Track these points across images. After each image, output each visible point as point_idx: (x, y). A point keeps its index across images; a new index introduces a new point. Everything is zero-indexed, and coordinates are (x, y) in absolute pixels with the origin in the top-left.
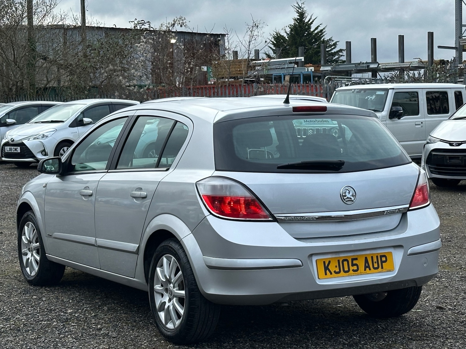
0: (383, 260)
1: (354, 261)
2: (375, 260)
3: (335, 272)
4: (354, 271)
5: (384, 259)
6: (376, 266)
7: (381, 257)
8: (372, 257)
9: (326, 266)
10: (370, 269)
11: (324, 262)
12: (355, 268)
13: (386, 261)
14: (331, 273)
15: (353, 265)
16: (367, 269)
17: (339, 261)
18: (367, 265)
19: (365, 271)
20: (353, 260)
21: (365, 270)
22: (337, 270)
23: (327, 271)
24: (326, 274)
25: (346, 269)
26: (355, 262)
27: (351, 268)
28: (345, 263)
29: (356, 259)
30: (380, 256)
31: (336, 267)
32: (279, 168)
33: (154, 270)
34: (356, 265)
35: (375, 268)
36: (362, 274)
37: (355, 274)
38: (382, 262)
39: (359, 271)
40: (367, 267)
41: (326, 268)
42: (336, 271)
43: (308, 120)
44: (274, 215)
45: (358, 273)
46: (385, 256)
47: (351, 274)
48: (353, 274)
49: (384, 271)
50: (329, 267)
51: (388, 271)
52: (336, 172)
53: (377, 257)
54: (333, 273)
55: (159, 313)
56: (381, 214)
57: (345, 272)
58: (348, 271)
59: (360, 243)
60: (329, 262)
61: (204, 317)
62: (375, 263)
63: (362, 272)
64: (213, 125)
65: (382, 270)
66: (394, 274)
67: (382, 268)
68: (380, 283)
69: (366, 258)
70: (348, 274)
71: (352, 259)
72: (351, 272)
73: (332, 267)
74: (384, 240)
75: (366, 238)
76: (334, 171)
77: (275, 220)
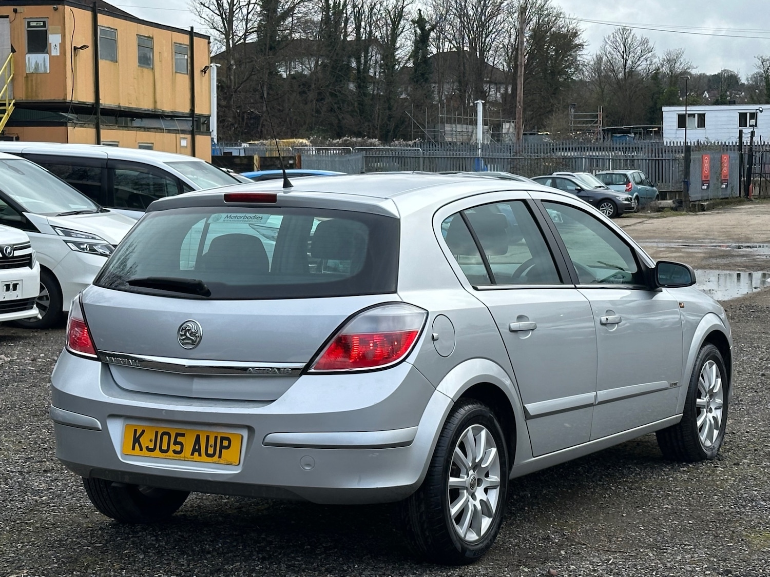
0: (224, 445)
1: (178, 437)
2: (212, 442)
3: (147, 448)
4: (175, 452)
5: (225, 443)
6: (211, 451)
7: (223, 439)
8: (208, 437)
9: (138, 436)
10: (200, 455)
11: (136, 431)
12: (178, 448)
13: (228, 447)
14: (141, 449)
15: (176, 443)
16: (196, 454)
17: (157, 433)
18: (197, 448)
19: (192, 457)
20: (178, 435)
21: (192, 454)
22: (152, 446)
23: (137, 444)
24: (133, 449)
25: (165, 447)
26: (179, 439)
27: (172, 447)
28: (166, 438)
29: (183, 435)
30: (221, 437)
31: (151, 441)
34: (181, 444)
35: (208, 455)
36: (186, 459)
37: (176, 457)
38: (222, 447)
39: (183, 454)
40: (196, 449)
41: (136, 440)
42: (150, 447)
45: (180, 457)
46: (229, 439)
47: (170, 456)
48: (173, 456)
49: (221, 461)
50: (141, 440)
53: (216, 438)
54: (144, 449)
57: (162, 451)
58: (166, 451)
60: (143, 432)
62: (211, 446)
63: (186, 456)
65: (218, 459)
66: (238, 470)
67: (220, 457)
69: (198, 437)
70: (166, 456)
71: (176, 433)
72: (171, 453)
73: (145, 441)
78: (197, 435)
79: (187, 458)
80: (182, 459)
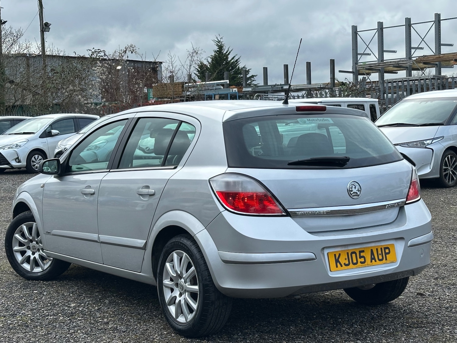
0: (386, 252)
1: (361, 253)
2: (380, 252)
3: (345, 264)
4: (361, 263)
5: (387, 251)
6: (380, 257)
7: (385, 248)
8: (377, 249)
9: (337, 259)
10: (376, 261)
11: (335, 255)
12: (362, 260)
13: (389, 253)
14: (342, 266)
15: (361, 257)
16: (373, 261)
17: (348, 253)
18: (373, 257)
19: (371, 263)
20: (360, 252)
21: (371, 262)
22: (347, 263)
23: (338, 264)
24: (337, 267)
25: (355, 261)
26: (362, 254)
27: (359, 260)
28: (354, 255)
29: (363, 251)
30: (384, 248)
31: (346, 259)
32: (290, 164)
33: (163, 265)
34: (363, 257)
35: (380, 260)
37: (363, 265)
38: (386, 254)
39: (366, 263)
40: (373, 258)
41: (337, 261)
42: (346, 263)
43: (311, 119)
44: (288, 210)
45: (365, 265)
46: (388, 248)
47: (359, 266)
48: (361, 266)
49: (388, 262)
50: (340, 260)
51: (391, 263)
52: (341, 168)
53: (381, 249)
54: (343, 265)
55: (168, 307)
56: (383, 208)
57: (354, 264)
58: (356, 263)
59: (368, 235)
60: (340, 255)
61: (217, 311)
62: (380, 254)
63: (368, 264)
64: (222, 124)
65: (386, 261)
66: (397, 265)
67: (386, 259)
68: (384, 274)
69: (372, 251)
70: (357, 266)
71: (359, 251)
72: (359, 264)
73: (343, 260)
74: (388, 233)
75: (372, 231)
76: (340, 168)
77: (288, 214)
78: (371, 249)
79: (369, 264)
80: (366, 266)
